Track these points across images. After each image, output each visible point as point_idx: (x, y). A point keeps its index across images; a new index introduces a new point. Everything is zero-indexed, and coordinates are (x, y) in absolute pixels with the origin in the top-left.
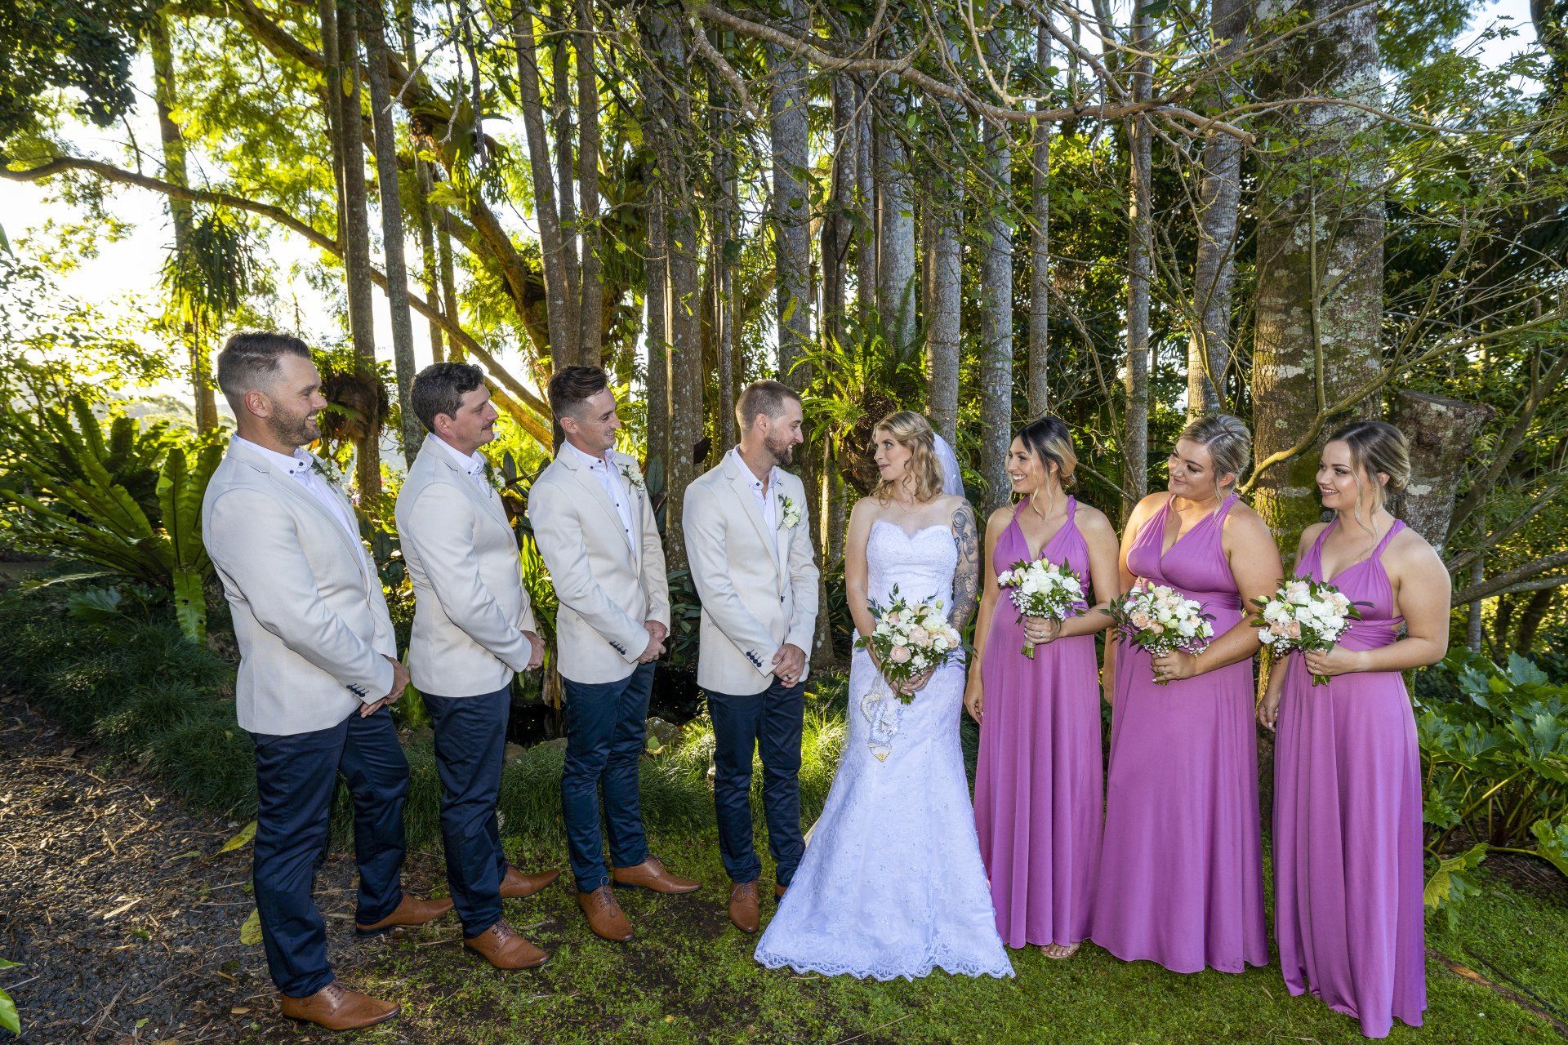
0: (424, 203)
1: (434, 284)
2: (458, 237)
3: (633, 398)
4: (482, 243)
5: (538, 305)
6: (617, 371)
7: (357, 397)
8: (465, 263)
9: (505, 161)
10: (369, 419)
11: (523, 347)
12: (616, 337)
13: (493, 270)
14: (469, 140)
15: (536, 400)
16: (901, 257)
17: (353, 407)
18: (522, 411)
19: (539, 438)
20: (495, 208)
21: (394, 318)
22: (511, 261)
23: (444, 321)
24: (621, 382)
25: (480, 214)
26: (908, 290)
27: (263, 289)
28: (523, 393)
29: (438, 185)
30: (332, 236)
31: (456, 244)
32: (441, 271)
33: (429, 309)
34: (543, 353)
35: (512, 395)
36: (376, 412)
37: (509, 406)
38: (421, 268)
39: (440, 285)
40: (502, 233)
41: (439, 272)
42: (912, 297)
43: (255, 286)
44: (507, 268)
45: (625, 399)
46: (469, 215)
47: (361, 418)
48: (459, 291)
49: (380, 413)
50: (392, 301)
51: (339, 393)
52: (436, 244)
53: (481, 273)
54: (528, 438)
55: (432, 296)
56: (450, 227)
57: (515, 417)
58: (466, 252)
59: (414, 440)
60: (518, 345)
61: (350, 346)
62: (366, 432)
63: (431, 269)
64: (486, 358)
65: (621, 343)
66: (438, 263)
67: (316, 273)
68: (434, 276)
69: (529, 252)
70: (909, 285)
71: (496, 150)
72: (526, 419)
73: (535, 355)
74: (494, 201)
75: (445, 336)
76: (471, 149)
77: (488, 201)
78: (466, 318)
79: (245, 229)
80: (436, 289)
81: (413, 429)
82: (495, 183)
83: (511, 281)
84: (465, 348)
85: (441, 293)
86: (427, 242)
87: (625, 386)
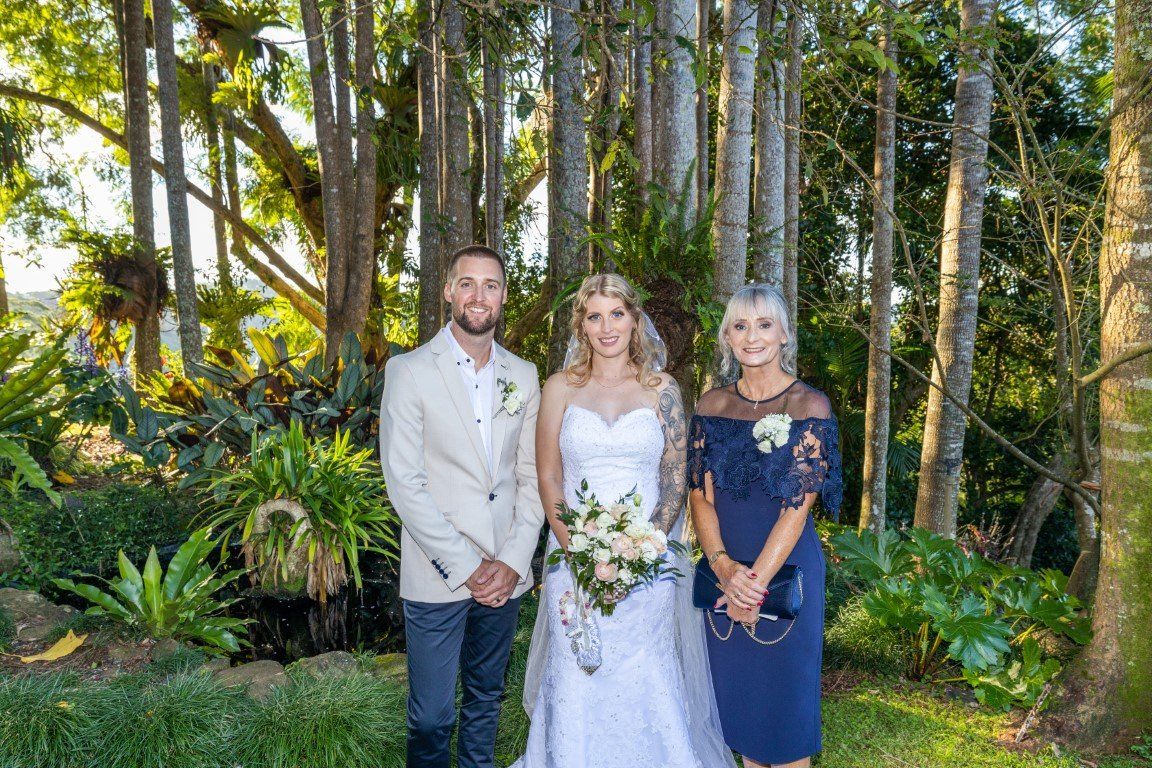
0: (210, 104)
1: (218, 179)
2: (242, 138)
3: (402, 290)
4: (264, 144)
5: (315, 200)
6: (389, 264)
7: (135, 280)
8: (248, 162)
9: (286, 66)
10: (148, 300)
11: (302, 241)
12: (388, 231)
13: (275, 169)
14: (251, 45)
15: (312, 287)
16: (683, 139)
17: (131, 289)
18: (300, 298)
19: (315, 322)
20: (275, 110)
21: (170, 202)
22: (291, 159)
23: (226, 215)
24: (391, 274)
25: (260, 114)
26: (689, 174)
27: (57, 181)
28: (301, 281)
29: (221, 85)
30: (119, 131)
31: (239, 143)
32: (224, 169)
33: (214, 202)
34: (320, 244)
35: (290, 282)
36: (154, 294)
37: (287, 293)
38: (206, 163)
39: (224, 182)
40: (282, 133)
41: (223, 168)
42: (694, 181)
43: (51, 179)
44: (287, 166)
45: (395, 289)
46: (251, 115)
47: (139, 300)
48: (243, 187)
49: (159, 295)
50: (169, 186)
51: (118, 275)
52: (221, 143)
53: (264, 170)
54: (306, 323)
55: (217, 190)
56: (235, 128)
57: (293, 303)
58: (248, 151)
59: (189, 322)
60: (298, 239)
61: (130, 230)
62: (145, 313)
63: (216, 165)
64: (267, 250)
65: (392, 237)
66: (222, 161)
67: (104, 166)
68: (218, 172)
69: (308, 152)
70: (691, 168)
71: (277, 55)
72: (303, 305)
73: (314, 247)
74: (274, 101)
75: (228, 227)
76: (254, 53)
77: (268, 102)
78: (248, 213)
79: (41, 126)
80: (220, 183)
81: (188, 310)
82: (276, 86)
83: (291, 178)
84: (246, 240)
85: (225, 189)
86: (213, 140)
87: (396, 277)
